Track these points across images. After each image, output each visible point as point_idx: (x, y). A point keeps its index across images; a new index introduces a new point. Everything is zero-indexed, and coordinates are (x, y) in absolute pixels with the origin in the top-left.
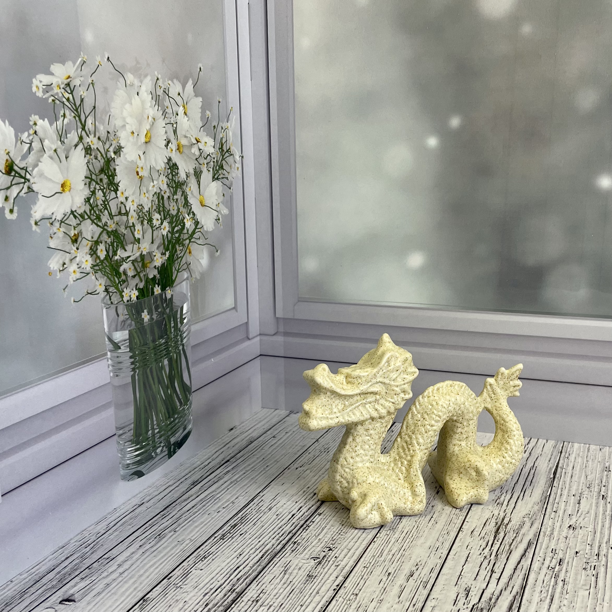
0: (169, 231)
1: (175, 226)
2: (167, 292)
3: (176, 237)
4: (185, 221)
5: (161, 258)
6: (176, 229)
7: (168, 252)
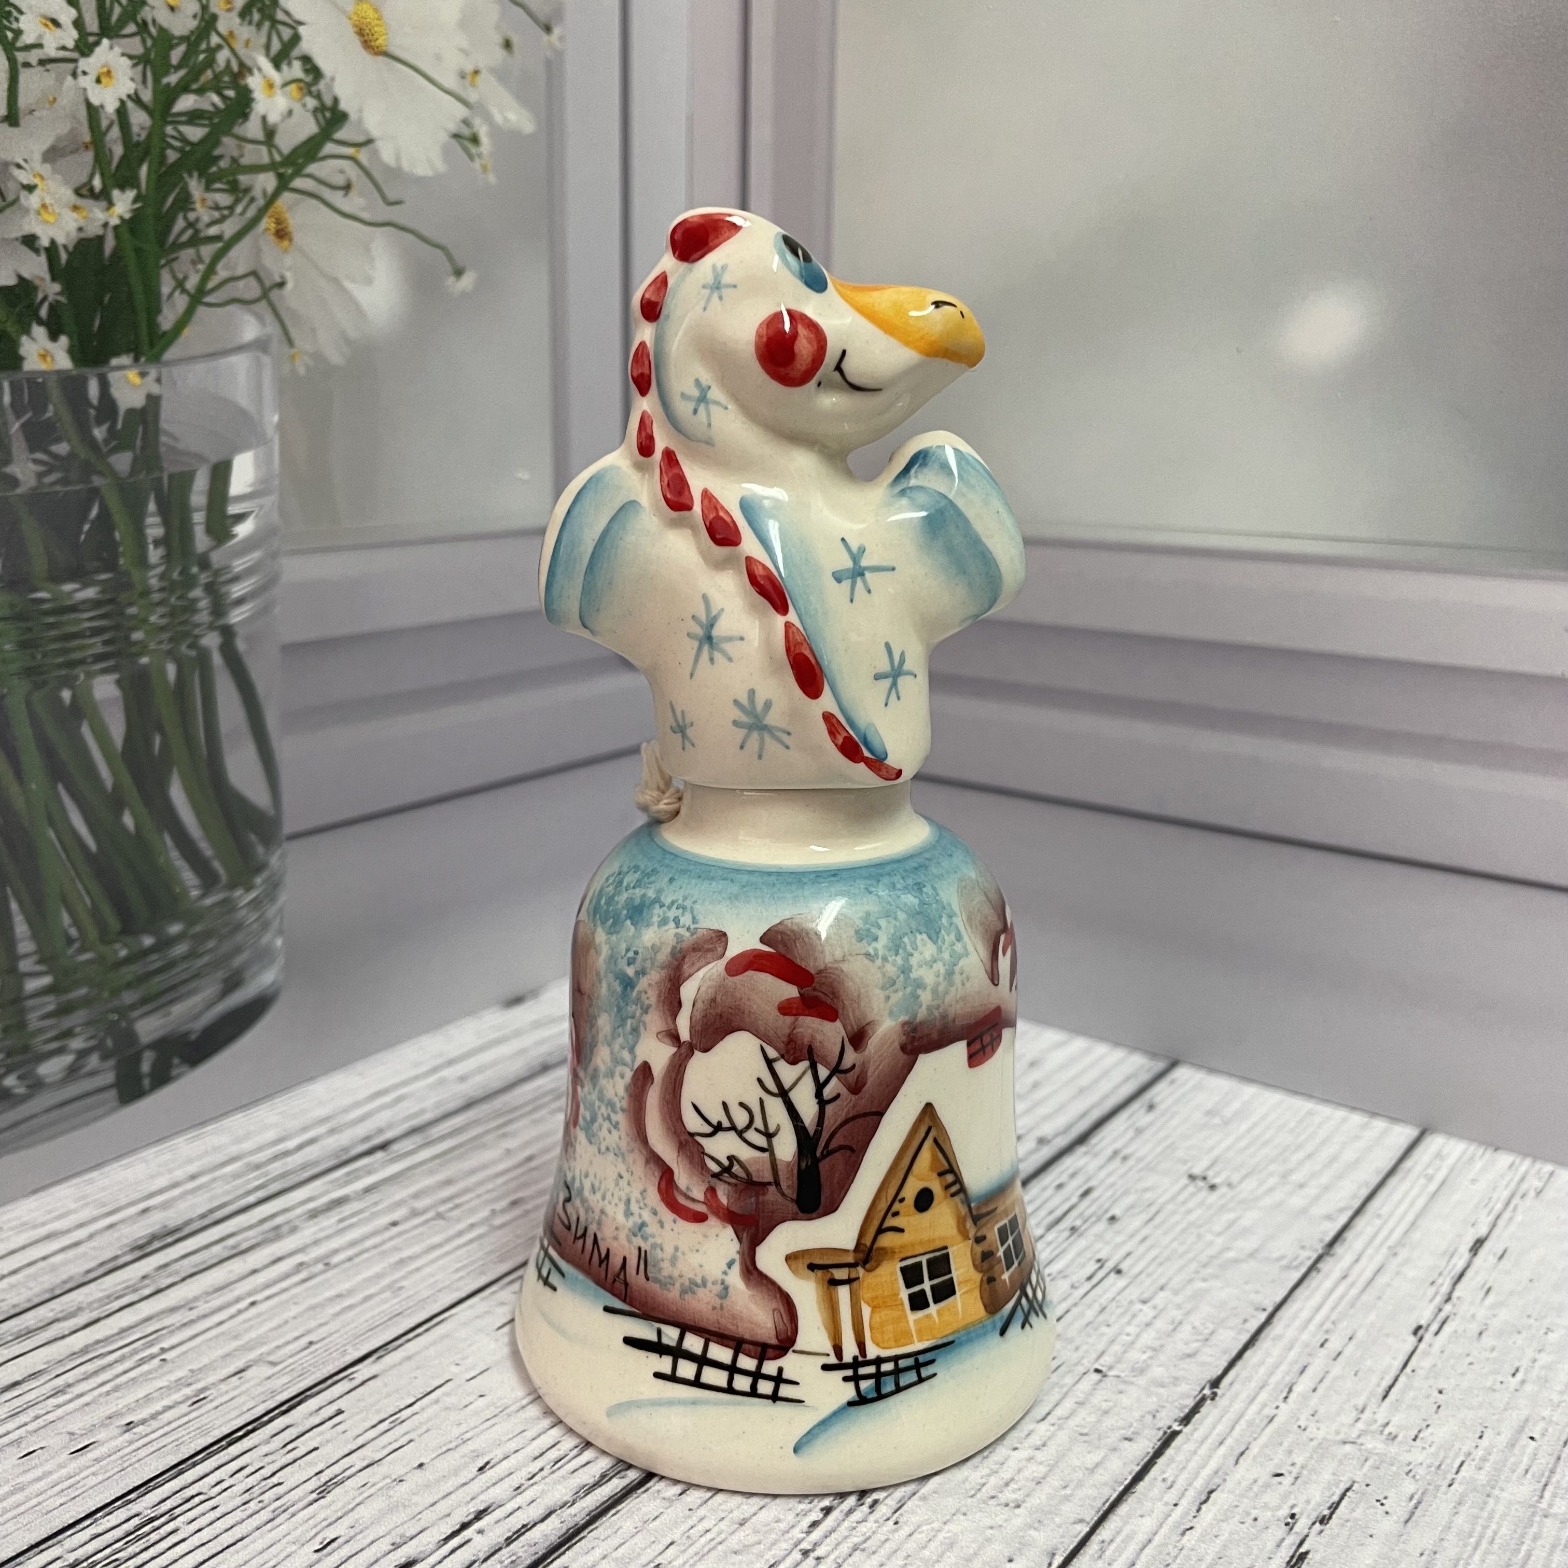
0: (136, 98)
1: (184, 88)
2: (113, 377)
3: (183, 139)
4: (254, 82)
5: (75, 208)
6: (186, 103)
7: (131, 194)
